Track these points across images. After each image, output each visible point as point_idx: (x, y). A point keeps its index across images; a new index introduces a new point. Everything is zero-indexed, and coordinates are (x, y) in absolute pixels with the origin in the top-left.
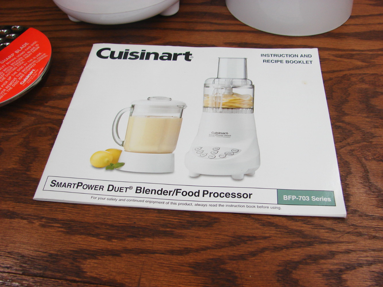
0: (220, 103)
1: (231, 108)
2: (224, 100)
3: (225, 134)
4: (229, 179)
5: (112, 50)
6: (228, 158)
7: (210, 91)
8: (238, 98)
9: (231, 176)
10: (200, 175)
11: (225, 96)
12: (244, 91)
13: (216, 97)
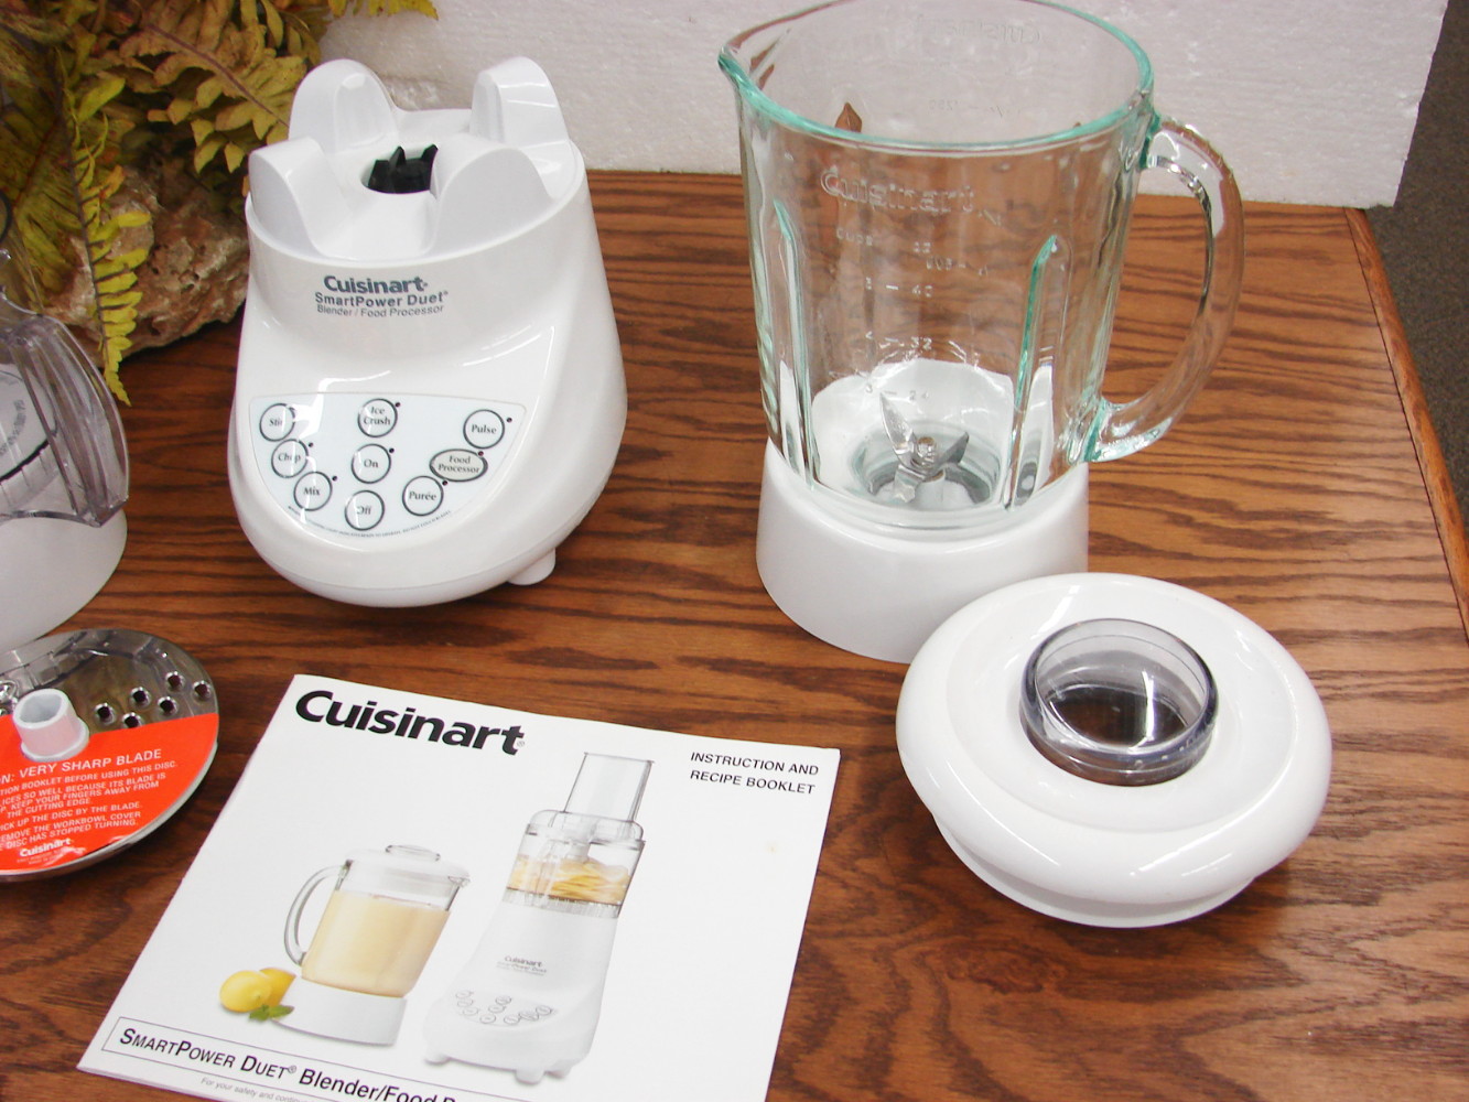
0: (548, 882)
1: (569, 898)
2: (560, 876)
3: (534, 966)
4: (509, 1078)
5: (335, 698)
6: (525, 1026)
7: (536, 848)
8: (594, 873)
9: (514, 1071)
10: (449, 1060)
11: (567, 865)
12: (614, 856)
13: (544, 865)
